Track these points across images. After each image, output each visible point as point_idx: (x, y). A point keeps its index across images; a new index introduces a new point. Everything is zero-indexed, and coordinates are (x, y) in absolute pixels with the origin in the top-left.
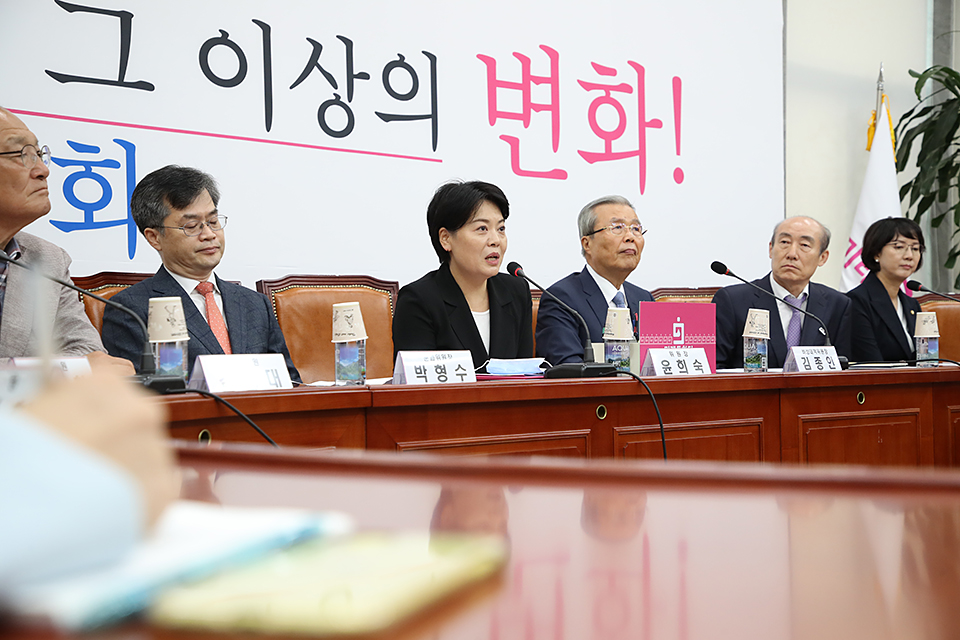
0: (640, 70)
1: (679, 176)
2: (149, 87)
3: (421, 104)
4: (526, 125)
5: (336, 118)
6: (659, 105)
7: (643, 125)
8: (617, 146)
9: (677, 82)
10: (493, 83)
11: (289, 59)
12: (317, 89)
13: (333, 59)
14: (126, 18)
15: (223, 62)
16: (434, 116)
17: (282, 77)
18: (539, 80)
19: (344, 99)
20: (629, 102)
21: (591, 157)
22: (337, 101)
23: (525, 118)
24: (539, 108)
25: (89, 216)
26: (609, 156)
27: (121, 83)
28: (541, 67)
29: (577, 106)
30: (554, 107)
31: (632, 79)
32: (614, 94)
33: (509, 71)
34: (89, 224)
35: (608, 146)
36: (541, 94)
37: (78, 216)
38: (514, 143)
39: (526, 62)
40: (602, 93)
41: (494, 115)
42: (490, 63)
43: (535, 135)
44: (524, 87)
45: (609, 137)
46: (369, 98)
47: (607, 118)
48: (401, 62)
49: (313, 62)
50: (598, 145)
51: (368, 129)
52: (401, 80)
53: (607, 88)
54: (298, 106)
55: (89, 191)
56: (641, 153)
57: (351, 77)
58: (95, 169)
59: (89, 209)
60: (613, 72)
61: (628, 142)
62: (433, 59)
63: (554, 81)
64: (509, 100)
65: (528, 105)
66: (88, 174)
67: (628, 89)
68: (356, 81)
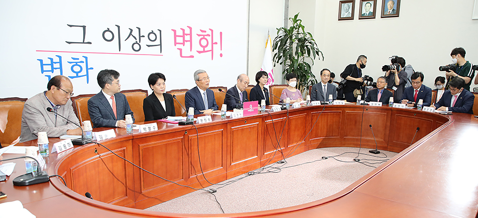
0: (212, 31)
1: (221, 55)
2: (91, 43)
3: (158, 42)
4: (184, 46)
5: (136, 47)
6: (217, 39)
7: (213, 44)
8: (206, 49)
9: (221, 33)
10: (175, 36)
11: (125, 33)
12: (132, 40)
13: (135, 33)
14: (84, 27)
15: (108, 36)
16: (161, 45)
17: (123, 38)
18: (187, 35)
19: (138, 42)
20: (209, 38)
21: (199, 52)
22: (137, 43)
23: (183, 44)
24: (187, 41)
25: (77, 75)
26: (204, 51)
27: (83, 43)
28: (187, 31)
29: (196, 40)
30: (191, 41)
31: (210, 33)
32: (205, 37)
33: (180, 33)
34: (77, 76)
35: (204, 49)
36: (187, 38)
37: (75, 75)
38: (181, 50)
39: (183, 30)
40: (203, 37)
41: (176, 43)
42: (175, 31)
43: (186, 49)
44: (183, 37)
45: (204, 47)
46: (145, 41)
47: (204, 43)
48: (152, 32)
49: (131, 34)
50: (202, 49)
51: (144, 49)
52: (152, 37)
53: (204, 36)
54: (127, 45)
55: (77, 69)
56: (212, 50)
57: (140, 37)
58: (78, 64)
59: (77, 73)
60: (205, 32)
61: (209, 48)
62: (160, 31)
63: (191, 34)
64: (180, 40)
65: (184, 40)
66: (77, 65)
67: (209, 35)
68: (141, 38)
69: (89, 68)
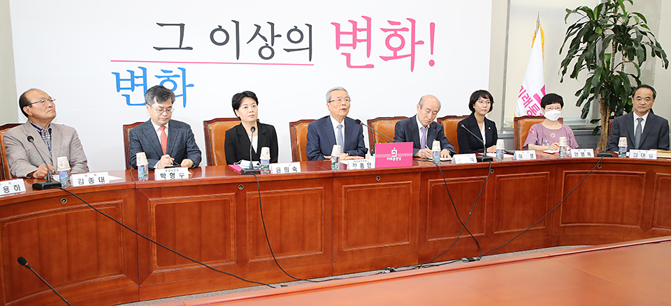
0: (413, 22)
1: (432, 63)
2: (192, 49)
3: (305, 43)
4: (354, 48)
5: (266, 52)
6: (422, 33)
7: (413, 43)
8: (400, 53)
9: (432, 25)
10: (338, 33)
11: (247, 32)
12: (259, 42)
13: (266, 31)
14: (182, 26)
15: (220, 37)
16: (310, 48)
17: (244, 38)
18: (361, 30)
19: (270, 45)
20: (407, 36)
21: (386, 59)
22: (267, 46)
23: (354, 46)
24: (360, 41)
26: (396, 57)
27: (180, 48)
28: (362, 24)
29: (378, 38)
30: (368, 40)
31: (409, 25)
32: (399, 33)
33: (347, 28)
35: (396, 53)
36: (362, 35)
38: (348, 56)
39: (354, 23)
40: (393, 32)
41: (338, 45)
42: (337, 26)
43: (359, 55)
44: (354, 34)
45: (396, 50)
46: (282, 43)
47: (395, 42)
48: (296, 29)
49: (257, 33)
50: (390, 54)
51: (280, 56)
52: (295, 36)
53: (395, 30)
54: (250, 51)
56: (412, 55)
57: (273, 37)
58: (171, 78)
60: (398, 23)
61: (407, 50)
62: (310, 26)
63: (368, 30)
64: (346, 39)
65: (355, 40)
66: (168, 80)
67: (406, 30)
68: (275, 38)
69: (187, 84)
